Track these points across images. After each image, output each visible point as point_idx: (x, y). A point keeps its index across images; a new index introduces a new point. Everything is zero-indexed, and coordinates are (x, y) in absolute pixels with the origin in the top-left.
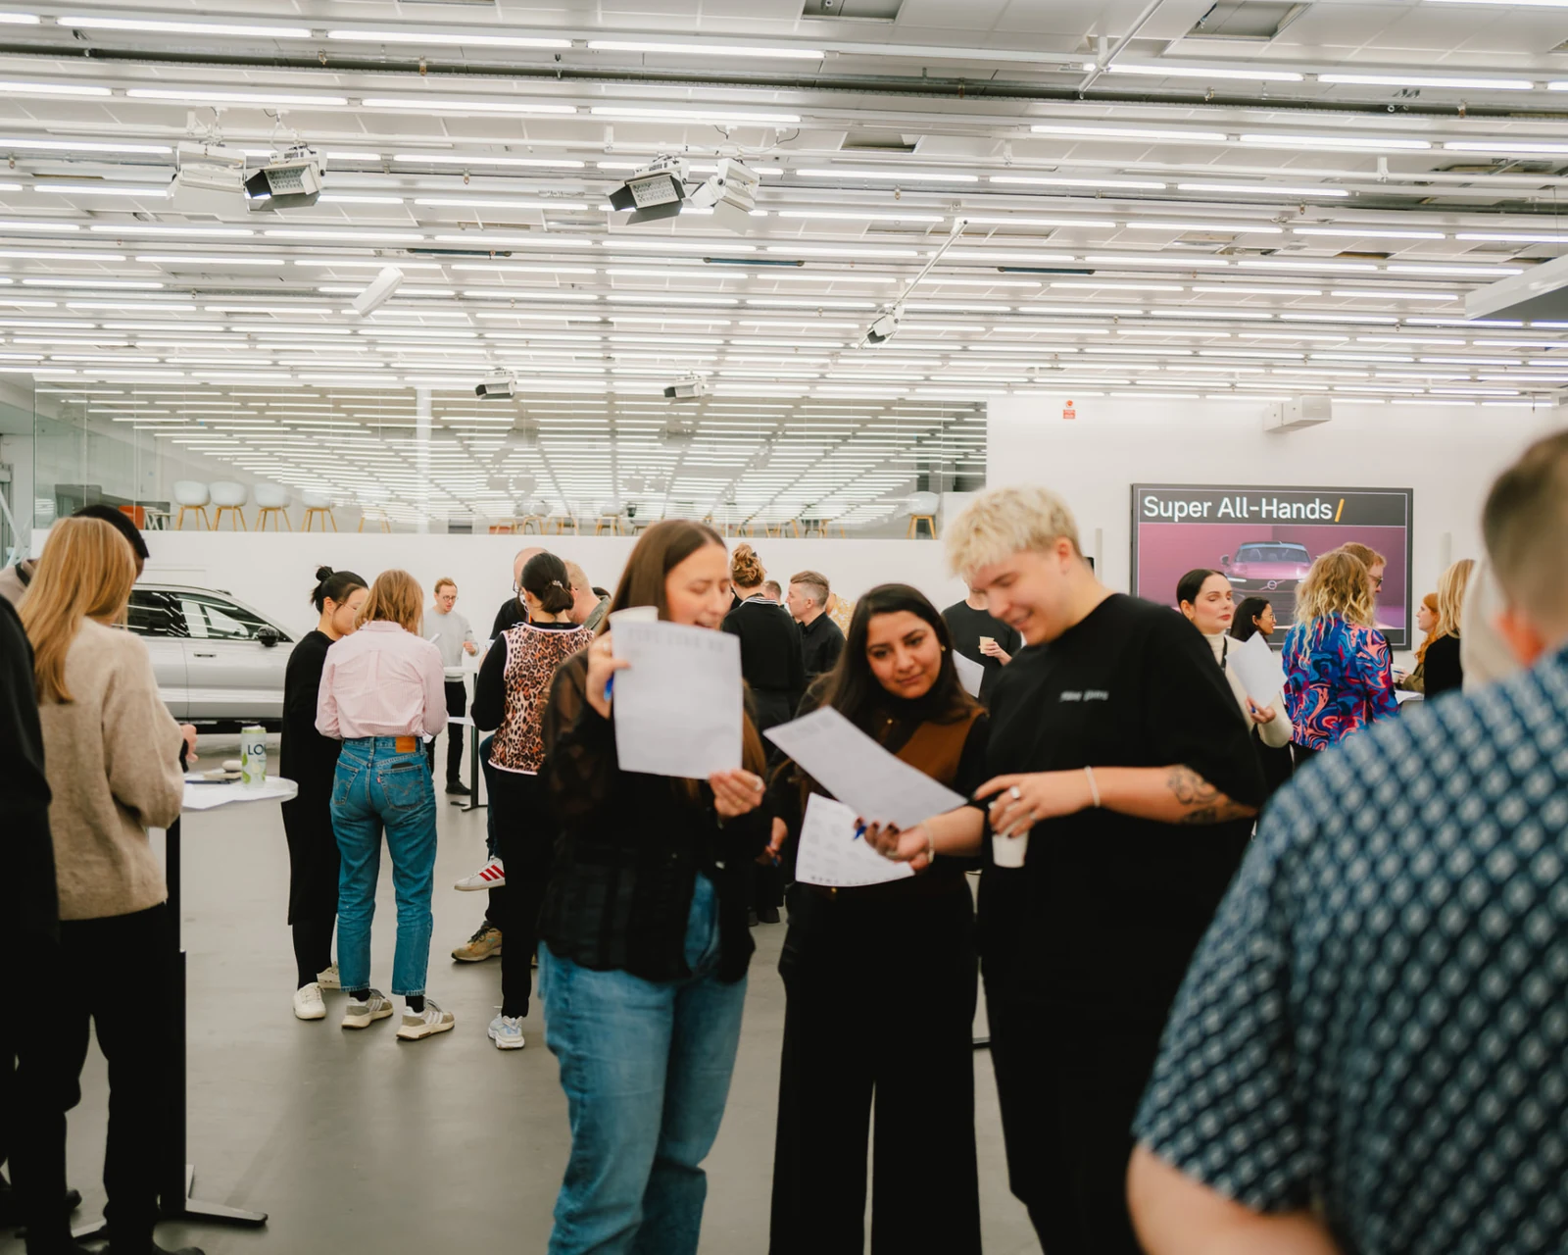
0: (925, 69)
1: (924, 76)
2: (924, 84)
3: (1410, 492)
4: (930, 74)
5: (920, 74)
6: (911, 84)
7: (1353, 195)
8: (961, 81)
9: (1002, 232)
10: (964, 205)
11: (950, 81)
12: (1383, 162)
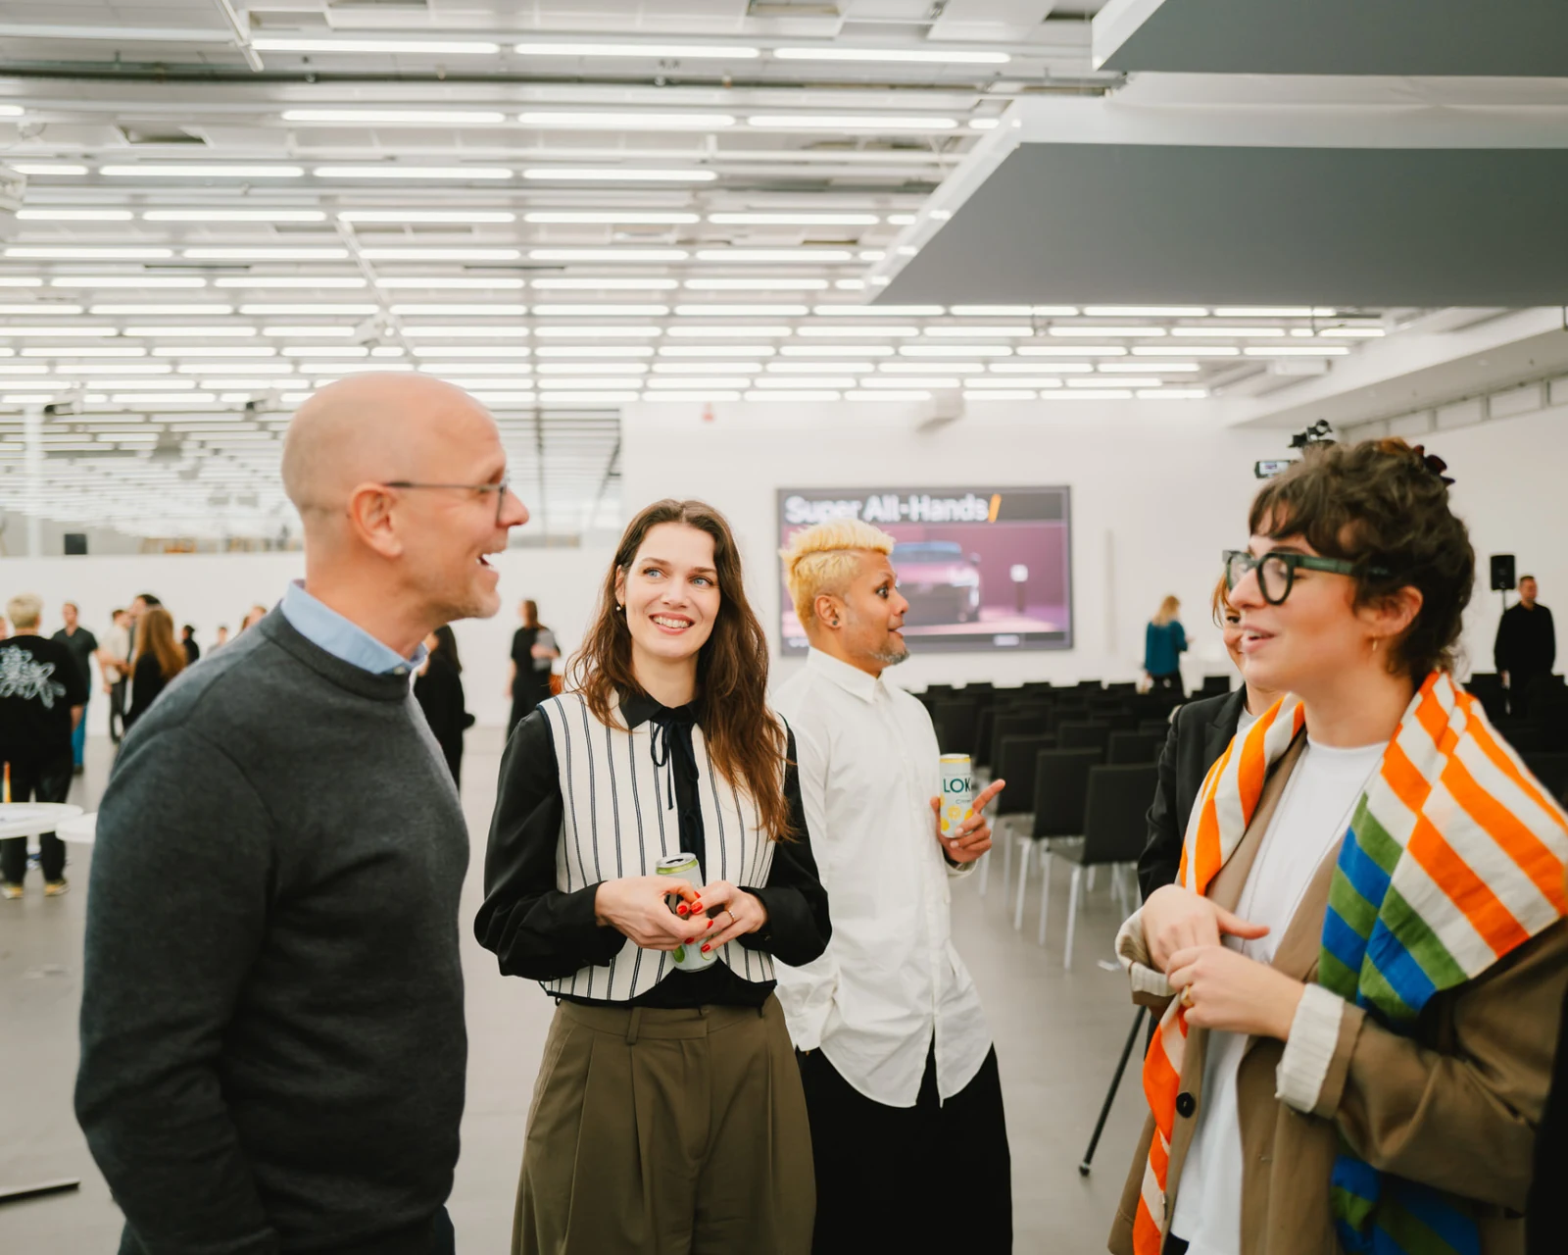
0: (118, 54)
1: (117, 61)
2: (117, 68)
3: (1068, 488)
4: (124, 58)
5: (110, 58)
6: (103, 70)
7: (721, 178)
8: (157, 65)
9: (418, 229)
10: (342, 201)
11: (145, 65)
12: (712, 140)
